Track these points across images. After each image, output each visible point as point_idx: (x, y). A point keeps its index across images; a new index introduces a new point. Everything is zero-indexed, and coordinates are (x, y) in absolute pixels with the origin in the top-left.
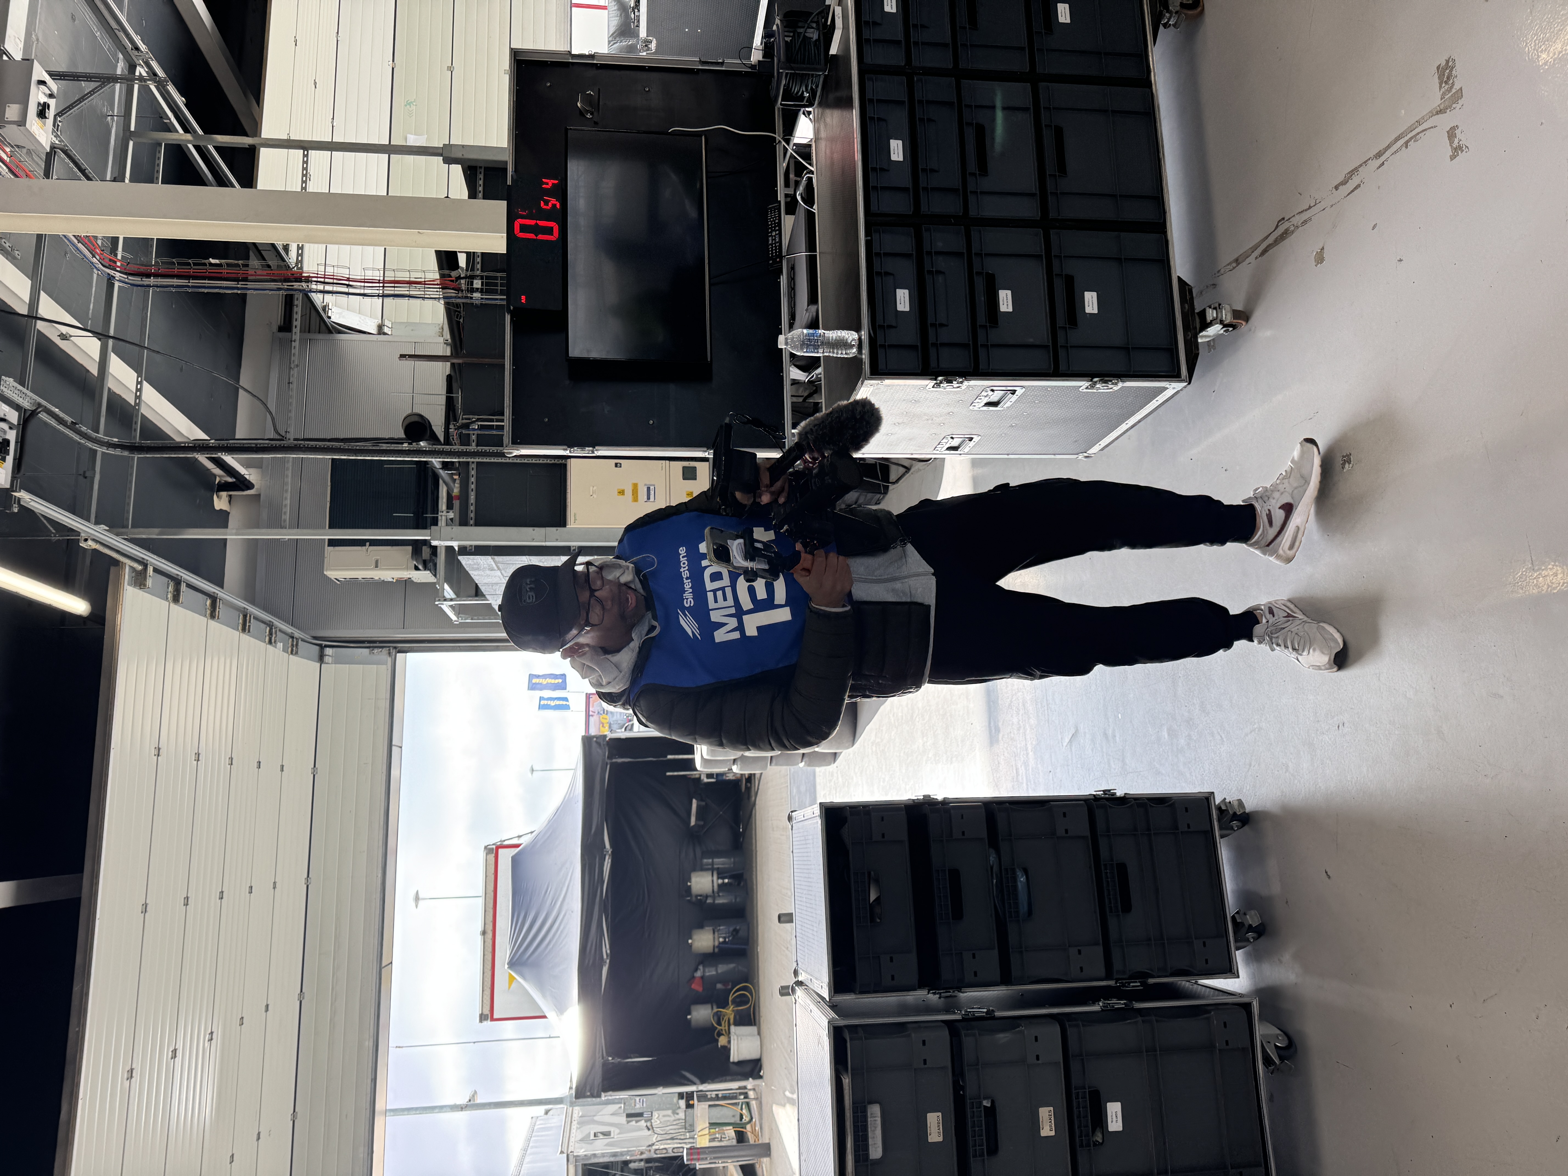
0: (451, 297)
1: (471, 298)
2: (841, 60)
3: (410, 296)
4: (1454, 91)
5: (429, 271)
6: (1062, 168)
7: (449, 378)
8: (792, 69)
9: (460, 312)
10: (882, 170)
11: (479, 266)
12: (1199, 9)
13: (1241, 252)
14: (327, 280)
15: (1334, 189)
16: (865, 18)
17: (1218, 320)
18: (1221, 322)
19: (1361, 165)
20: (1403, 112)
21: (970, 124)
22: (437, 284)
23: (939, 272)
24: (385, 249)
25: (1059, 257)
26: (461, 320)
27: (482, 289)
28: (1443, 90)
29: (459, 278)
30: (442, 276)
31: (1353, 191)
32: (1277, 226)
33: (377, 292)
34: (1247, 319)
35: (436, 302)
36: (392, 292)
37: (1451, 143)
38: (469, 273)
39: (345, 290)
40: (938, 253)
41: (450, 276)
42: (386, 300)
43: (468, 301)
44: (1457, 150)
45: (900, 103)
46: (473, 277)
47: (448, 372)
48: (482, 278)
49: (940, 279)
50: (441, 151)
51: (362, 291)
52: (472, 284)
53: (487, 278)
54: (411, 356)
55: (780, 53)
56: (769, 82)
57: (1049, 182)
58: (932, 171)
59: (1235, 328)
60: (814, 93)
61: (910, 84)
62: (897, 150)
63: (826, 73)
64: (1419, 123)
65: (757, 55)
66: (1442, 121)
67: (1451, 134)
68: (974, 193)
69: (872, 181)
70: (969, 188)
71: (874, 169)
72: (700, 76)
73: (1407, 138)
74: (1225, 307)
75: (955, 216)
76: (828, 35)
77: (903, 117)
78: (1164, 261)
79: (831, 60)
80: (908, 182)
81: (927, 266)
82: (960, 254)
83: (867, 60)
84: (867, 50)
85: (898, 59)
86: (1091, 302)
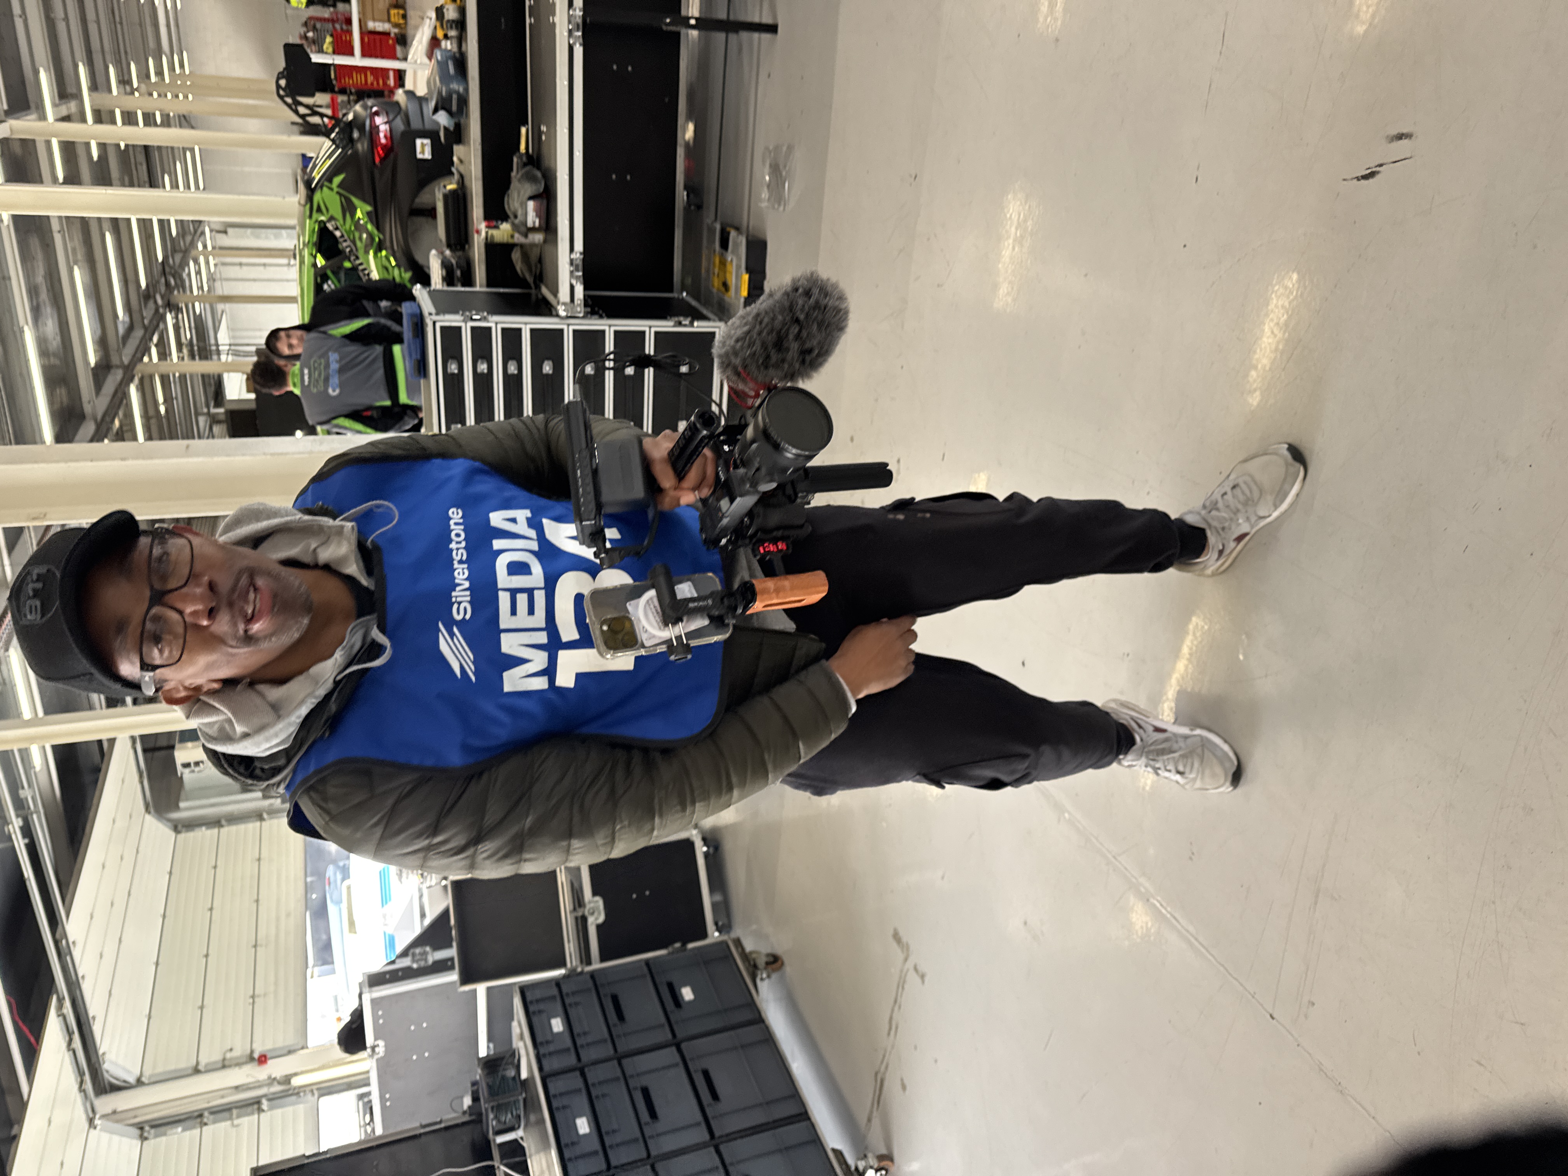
2: (530, 1079)
4: (905, 945)
6: (715, 1096)
8: (494, 1100)
10: (573, 1144)
12: (781, 963)
13: (868, 1112)
15: (888, 1036)
16: (539, 1039)
18: (871, 1167)
19: (892, 1012)
20: (893, 969)
21: (635, 1089)
25: (734, 1164)
28: (901, 947)
31: (896, 1032)
32: (875, 1081)
34: (891, 1159)
37: (918, 974)
44: (922, 977)
45: (580, 1090)
56: (481, 1121)
57: (709, 1112)
58: (614, 1131)
59: (887, 1171)
60: (519, 1117)
61: (583, 1075)
62: (583, 1126)
63: (524, 1095)
64: (901, 971)
65: (467, 1101)
66: (910, 964)
67: (916, 969)
68: (652, 1137)
69: (567, 1155)
70: (647, 1134)
71: (567, 1145)
72: (423, 1139)
73: (901, 984)
74: (870, 1155)
75: (641, 1160)
76: (518, 1067)
77: (583, 1100)
78: (816, 1140)
79: (524, 1083)
80: (597, 1146)
83: (547, 1068)
84: (545, 1062)
85: (571, 1060)
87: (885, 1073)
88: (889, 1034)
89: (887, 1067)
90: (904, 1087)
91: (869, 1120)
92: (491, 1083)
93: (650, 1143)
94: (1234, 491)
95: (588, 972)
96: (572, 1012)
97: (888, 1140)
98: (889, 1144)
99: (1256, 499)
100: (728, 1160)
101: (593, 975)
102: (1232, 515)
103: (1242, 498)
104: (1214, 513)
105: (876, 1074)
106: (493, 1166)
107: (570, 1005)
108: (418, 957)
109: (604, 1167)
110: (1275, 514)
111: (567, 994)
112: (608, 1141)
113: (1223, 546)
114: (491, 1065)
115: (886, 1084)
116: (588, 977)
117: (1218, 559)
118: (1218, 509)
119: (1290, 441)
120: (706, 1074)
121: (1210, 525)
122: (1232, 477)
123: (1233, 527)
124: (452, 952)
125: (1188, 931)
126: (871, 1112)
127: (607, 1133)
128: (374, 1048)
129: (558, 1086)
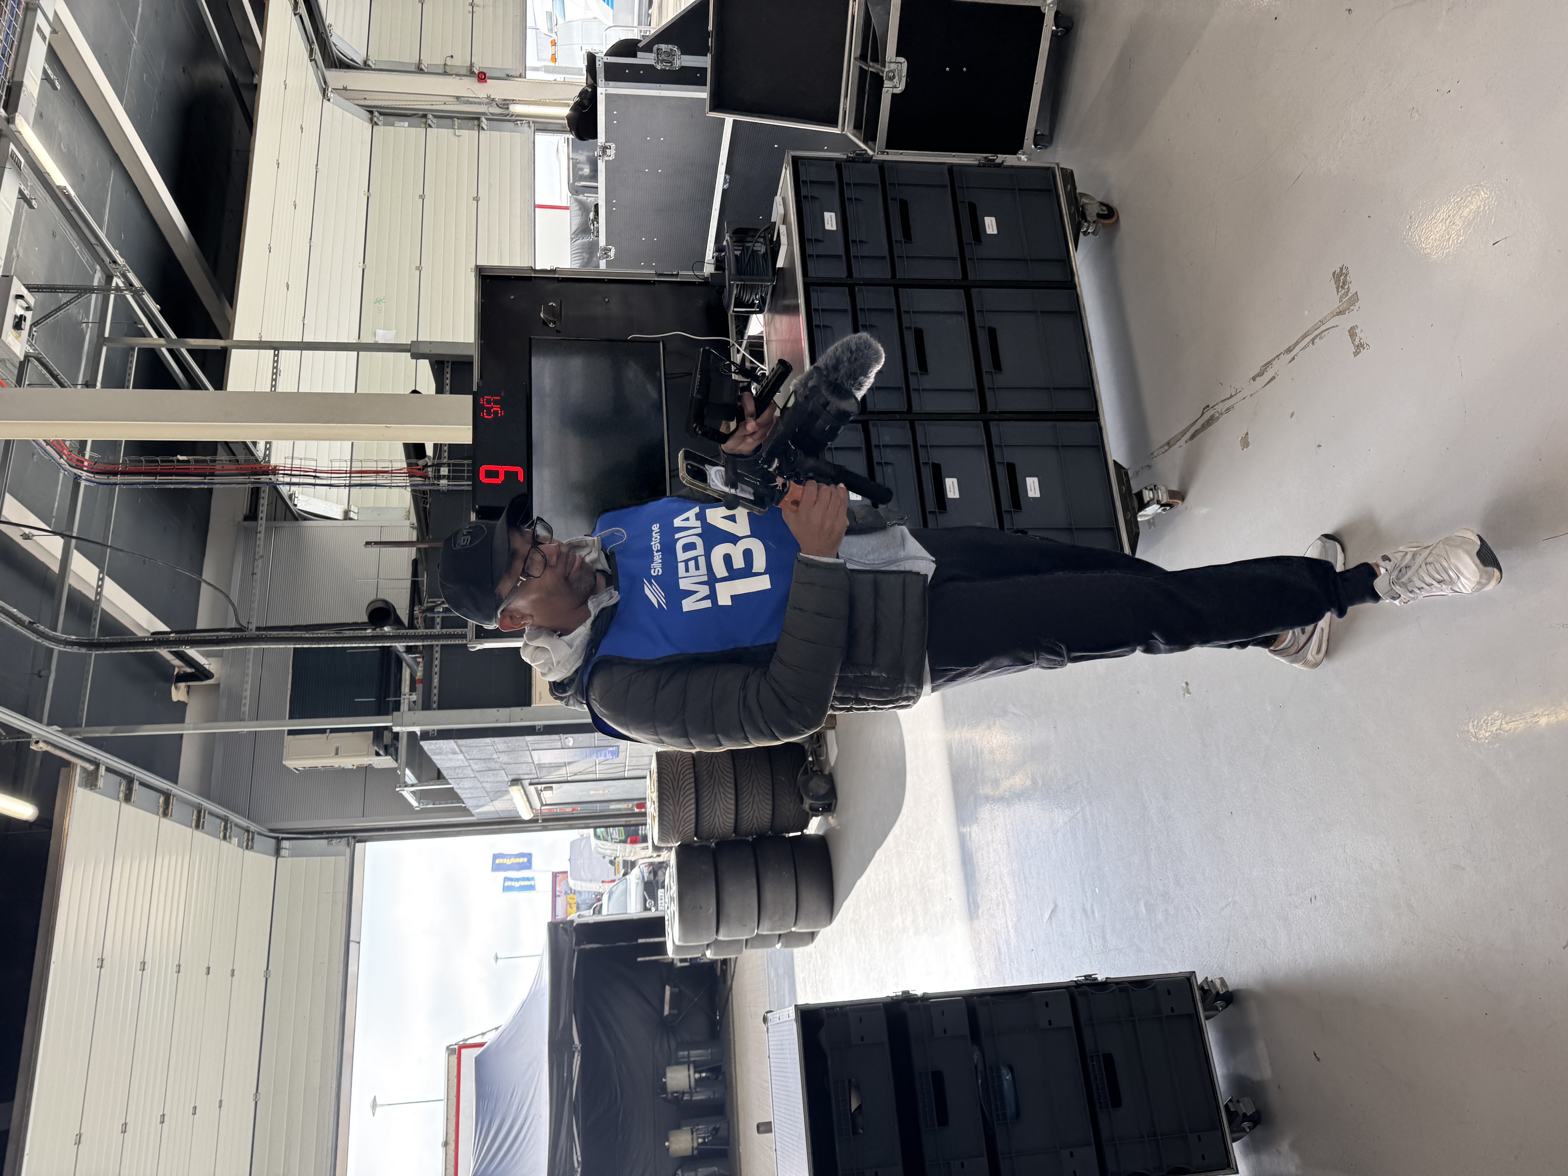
0: (418, 485)
1: (438, 485)
2: (787, 273)
3: (376, 485)
4: (1350, 295)
5: (396, 461)
6: (997, 365)
7: (415, 563)
8: (742, 280)
9: (427, 499)
11: (446, 454)
12: (1115, 218)
13: (1172, 436)
14: (293, 473)
15: (1252, 381)
17: (1155, 501)
18: (1158, 502)
19: (1274, 359)
20: (1306, 312)
21: (908, 328)
22: (404, 473)
23: (887, 464)
24: (352, 443)
25: (1000, 446)
26: (428, 506)
27: (449, 476)
28: (1340, 294)
29: (426, 466)
30: (409, 465)
31: (1269, 382)
32: (1203, 414)
33: (344, 482)
34: (1183, 499)
35: (402, 490)
36: (359, 482)
37: (1353, 341)
38: (436, 461)
39: (312, 481)
40: (885, 447)
41: (418, 465)
42: (353, 490)
43: (435, 488)
44: (1359, 348)
45: (843, 311)
46: (440, 465)
47: (414, 557)
48: (449, 465)
49: (889, 470)
50: (409, 347)
51: (328, 482)
52: (439, 471)
53: (454, 465)
54: (376, 543)
55: (730, 266)
57: (987, 381)
59: (1172, 507)
61: (852, 293)
63: (776, 284)
64: (1322, 322)
65: (709, 267)
66: (1344, 321)
67: (1352, 332)
68: (916, 390)
70: (911, 387)
72: (655, 287)
73: (1313, 335)
74: (1162, 488)
75: (900, 411)
76: (776, 248)
77: (847, 323)
78: (1097, 445)
79: (780, 272)
81: (876, 458)
82: (906, 447)
83: (811, 273)
84: (810, 264)
85: (840, 271)
86: (1033, 487)
87: (1222, 414)
88: (1254, 379)
89: (1228, 410)
90: (1245, 443)
92: (739, 256)
93: (913, 397)
95: (877, 161)
96: (850, 209)
97: (1187, 477)
98: (1186, 481)
100: (995, 441)
101: (878, 167)
105: (1208, 407)
107: (850, 199)
108: (663, 57)
111: (848, 184)
116: (874, 167)
120: (992, 333)
124: (705, 63)
126: (1176, 439)
128: (605, 149)
129: (823, 299)
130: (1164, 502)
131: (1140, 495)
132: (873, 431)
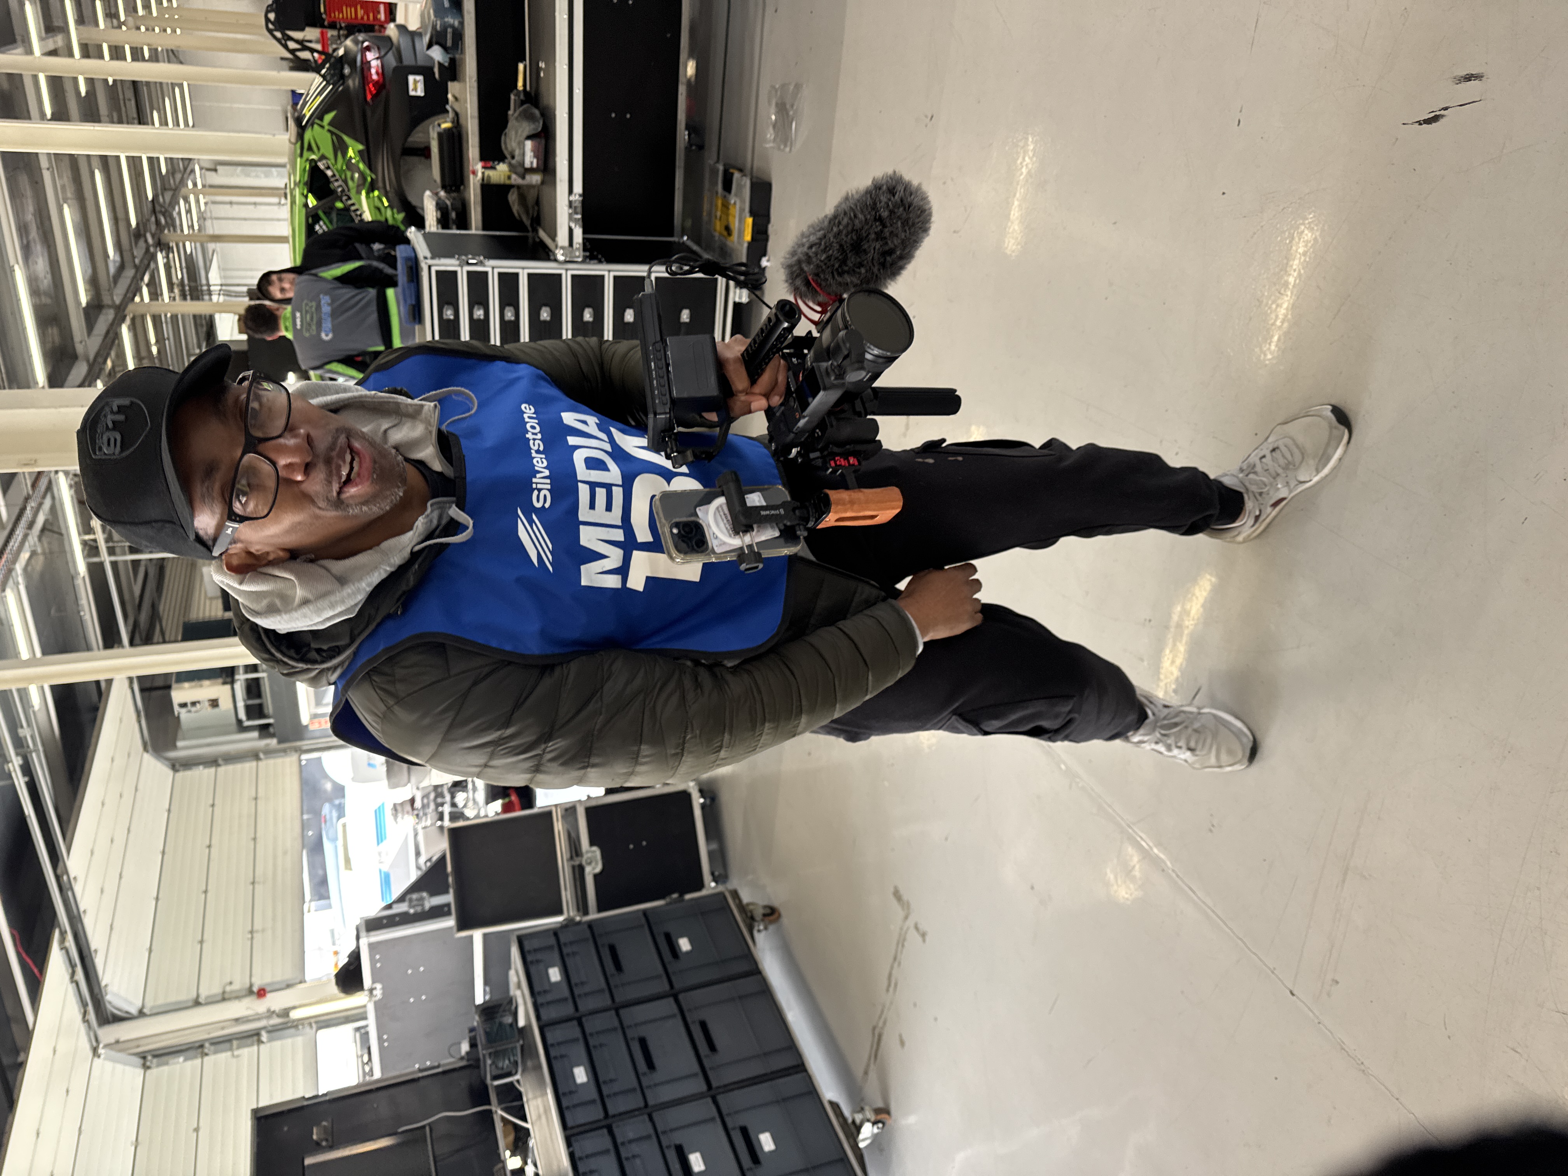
2: (528, 1028)
4: (905, 903)
6: (712, 1048)
8: (492, 1047)
10: (571, 1092)
12: (778, 915)
13: (865, 1066)
15: (887, 993)
16: (537, 989)
17: (865, 1121)
18: (868, 1121)
19: (891, 970)
20: (893, 926)
21: (633, 1039)
23: (634, 1157)
25: (730, 1114)
28: (901, 905)
31: (896, 988)
32: (874, 1034)
34: (888, 1112)
37: (919, 932)
40: (631, 1142)
44: (923, 936)
45: (577, 1040)
49: (638, 1161)
55: (481, 1039)
56: (478, 1067)
57: (707, 1063)
58: (611, 1081)
59: (884, 1124)
60: (516, 1063)
61: (581, 1024)
62: (581, 1075)
63: (521, 1042)
64: (901, 929)
65: (465, 1047)
66: (910, 922)
67: (917, 928)
68: (649, 1087)
69: (565, 1103)
70: (644, 1084)
71: (564, 1094)
72: (422, 1083)
73: (901, 941)
74: (867, 1108)
75: (639, 1109)
76: (515, 1015)
77: (580, 1049)
78: (812, 1092)
79: (522, 1031)
80: (594, 1095)
81: (624, 1155)
82: (649, 1137)
83: (544, 1017)
84: (543, 1012)
85: (569, 1009)
86: (766, 1142)
87: (882, 1028)
88: (888, 990)
89: (885, 1023)
90: (902, 1043)
91: (866, 1073)
92: (488, 1030)
93: (648, 1093)
94: (1274, 454)
95: (586, 922)
96: (570, 962)
97: (885, 1094)
98: (885, 1097)
99: (1297, 464)
100: (725, 1111)
101: (590, 925)
102: (1272, 480)
103: (1282, 461)
104: (1251, 476)
105: (874, 1028)
106: (490, 1111)
107: (568, 955)
108: (415, 903)
109: (601, 1115)
110: (1316, 479)
111: (565, 944)
112: (606, 1090)
113: (1260, 511)
114: (489, 1011)
115: (884, 1038)
116: (586, 927)
117: (1253, 526)
118: (1255, 473)
119: (1333, 402)
120: (703, 1025)
121: (1247, 490)
122: (1270, 440)
123: (1271, 493)
124: (449, 898)
125: (1204, 903)
126: (868, 1065)
127: (605, 1082)
128: (371, 990)
129: (556, 1035)
130: (873, 1119)
131: (854, 1122)
132: (616, 1131)
